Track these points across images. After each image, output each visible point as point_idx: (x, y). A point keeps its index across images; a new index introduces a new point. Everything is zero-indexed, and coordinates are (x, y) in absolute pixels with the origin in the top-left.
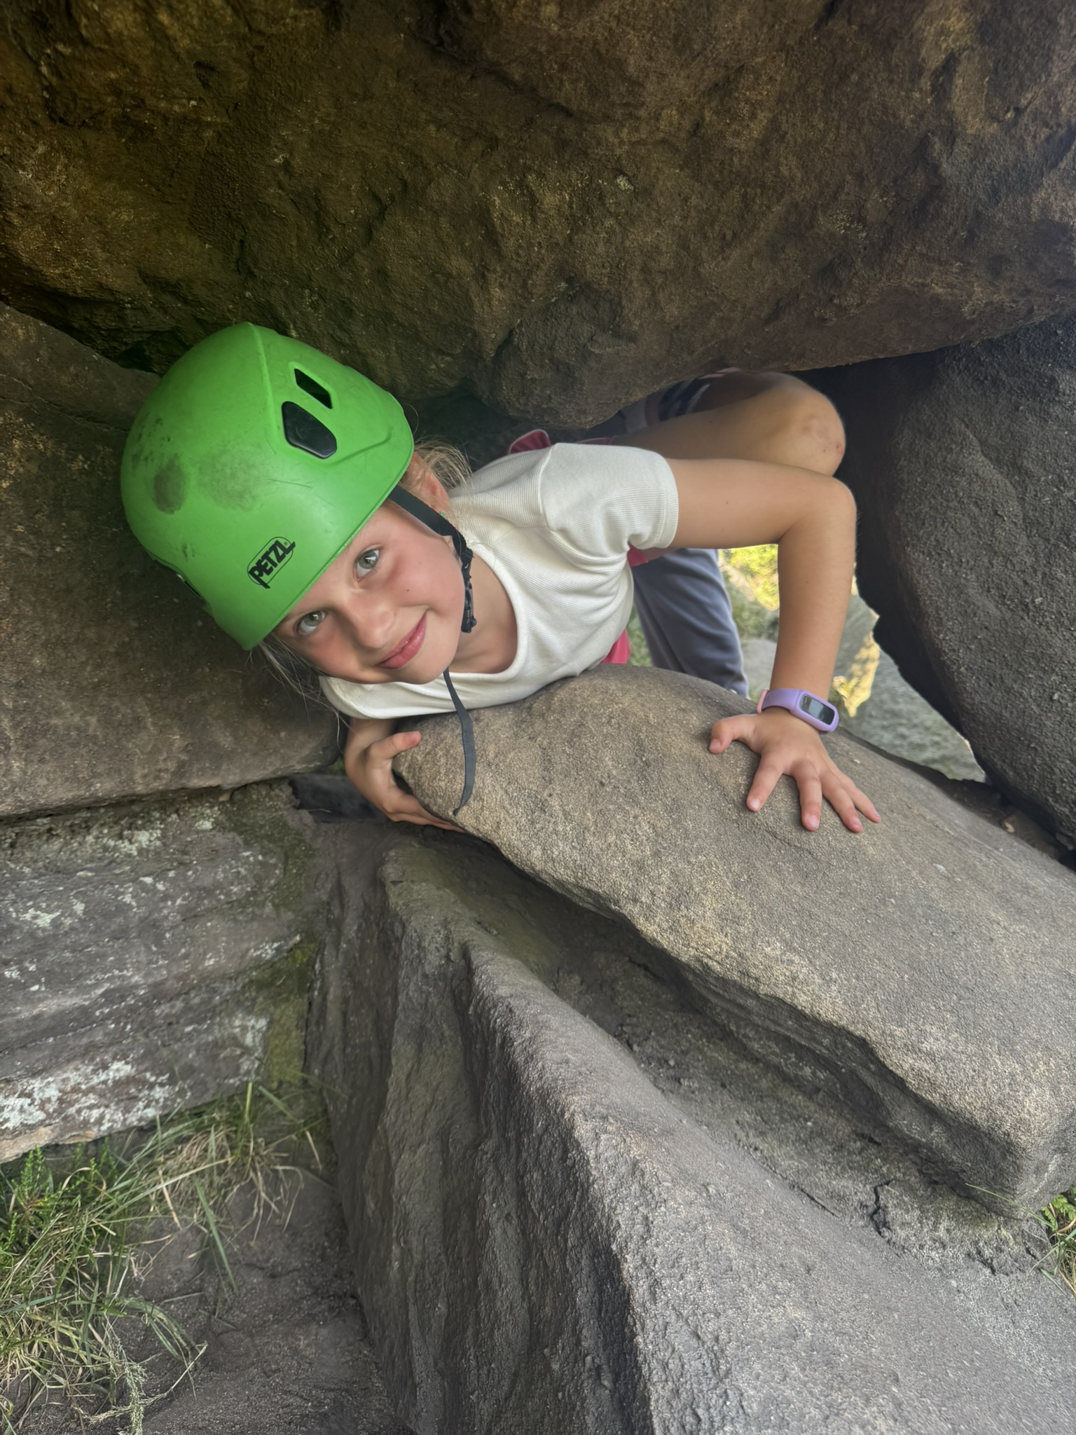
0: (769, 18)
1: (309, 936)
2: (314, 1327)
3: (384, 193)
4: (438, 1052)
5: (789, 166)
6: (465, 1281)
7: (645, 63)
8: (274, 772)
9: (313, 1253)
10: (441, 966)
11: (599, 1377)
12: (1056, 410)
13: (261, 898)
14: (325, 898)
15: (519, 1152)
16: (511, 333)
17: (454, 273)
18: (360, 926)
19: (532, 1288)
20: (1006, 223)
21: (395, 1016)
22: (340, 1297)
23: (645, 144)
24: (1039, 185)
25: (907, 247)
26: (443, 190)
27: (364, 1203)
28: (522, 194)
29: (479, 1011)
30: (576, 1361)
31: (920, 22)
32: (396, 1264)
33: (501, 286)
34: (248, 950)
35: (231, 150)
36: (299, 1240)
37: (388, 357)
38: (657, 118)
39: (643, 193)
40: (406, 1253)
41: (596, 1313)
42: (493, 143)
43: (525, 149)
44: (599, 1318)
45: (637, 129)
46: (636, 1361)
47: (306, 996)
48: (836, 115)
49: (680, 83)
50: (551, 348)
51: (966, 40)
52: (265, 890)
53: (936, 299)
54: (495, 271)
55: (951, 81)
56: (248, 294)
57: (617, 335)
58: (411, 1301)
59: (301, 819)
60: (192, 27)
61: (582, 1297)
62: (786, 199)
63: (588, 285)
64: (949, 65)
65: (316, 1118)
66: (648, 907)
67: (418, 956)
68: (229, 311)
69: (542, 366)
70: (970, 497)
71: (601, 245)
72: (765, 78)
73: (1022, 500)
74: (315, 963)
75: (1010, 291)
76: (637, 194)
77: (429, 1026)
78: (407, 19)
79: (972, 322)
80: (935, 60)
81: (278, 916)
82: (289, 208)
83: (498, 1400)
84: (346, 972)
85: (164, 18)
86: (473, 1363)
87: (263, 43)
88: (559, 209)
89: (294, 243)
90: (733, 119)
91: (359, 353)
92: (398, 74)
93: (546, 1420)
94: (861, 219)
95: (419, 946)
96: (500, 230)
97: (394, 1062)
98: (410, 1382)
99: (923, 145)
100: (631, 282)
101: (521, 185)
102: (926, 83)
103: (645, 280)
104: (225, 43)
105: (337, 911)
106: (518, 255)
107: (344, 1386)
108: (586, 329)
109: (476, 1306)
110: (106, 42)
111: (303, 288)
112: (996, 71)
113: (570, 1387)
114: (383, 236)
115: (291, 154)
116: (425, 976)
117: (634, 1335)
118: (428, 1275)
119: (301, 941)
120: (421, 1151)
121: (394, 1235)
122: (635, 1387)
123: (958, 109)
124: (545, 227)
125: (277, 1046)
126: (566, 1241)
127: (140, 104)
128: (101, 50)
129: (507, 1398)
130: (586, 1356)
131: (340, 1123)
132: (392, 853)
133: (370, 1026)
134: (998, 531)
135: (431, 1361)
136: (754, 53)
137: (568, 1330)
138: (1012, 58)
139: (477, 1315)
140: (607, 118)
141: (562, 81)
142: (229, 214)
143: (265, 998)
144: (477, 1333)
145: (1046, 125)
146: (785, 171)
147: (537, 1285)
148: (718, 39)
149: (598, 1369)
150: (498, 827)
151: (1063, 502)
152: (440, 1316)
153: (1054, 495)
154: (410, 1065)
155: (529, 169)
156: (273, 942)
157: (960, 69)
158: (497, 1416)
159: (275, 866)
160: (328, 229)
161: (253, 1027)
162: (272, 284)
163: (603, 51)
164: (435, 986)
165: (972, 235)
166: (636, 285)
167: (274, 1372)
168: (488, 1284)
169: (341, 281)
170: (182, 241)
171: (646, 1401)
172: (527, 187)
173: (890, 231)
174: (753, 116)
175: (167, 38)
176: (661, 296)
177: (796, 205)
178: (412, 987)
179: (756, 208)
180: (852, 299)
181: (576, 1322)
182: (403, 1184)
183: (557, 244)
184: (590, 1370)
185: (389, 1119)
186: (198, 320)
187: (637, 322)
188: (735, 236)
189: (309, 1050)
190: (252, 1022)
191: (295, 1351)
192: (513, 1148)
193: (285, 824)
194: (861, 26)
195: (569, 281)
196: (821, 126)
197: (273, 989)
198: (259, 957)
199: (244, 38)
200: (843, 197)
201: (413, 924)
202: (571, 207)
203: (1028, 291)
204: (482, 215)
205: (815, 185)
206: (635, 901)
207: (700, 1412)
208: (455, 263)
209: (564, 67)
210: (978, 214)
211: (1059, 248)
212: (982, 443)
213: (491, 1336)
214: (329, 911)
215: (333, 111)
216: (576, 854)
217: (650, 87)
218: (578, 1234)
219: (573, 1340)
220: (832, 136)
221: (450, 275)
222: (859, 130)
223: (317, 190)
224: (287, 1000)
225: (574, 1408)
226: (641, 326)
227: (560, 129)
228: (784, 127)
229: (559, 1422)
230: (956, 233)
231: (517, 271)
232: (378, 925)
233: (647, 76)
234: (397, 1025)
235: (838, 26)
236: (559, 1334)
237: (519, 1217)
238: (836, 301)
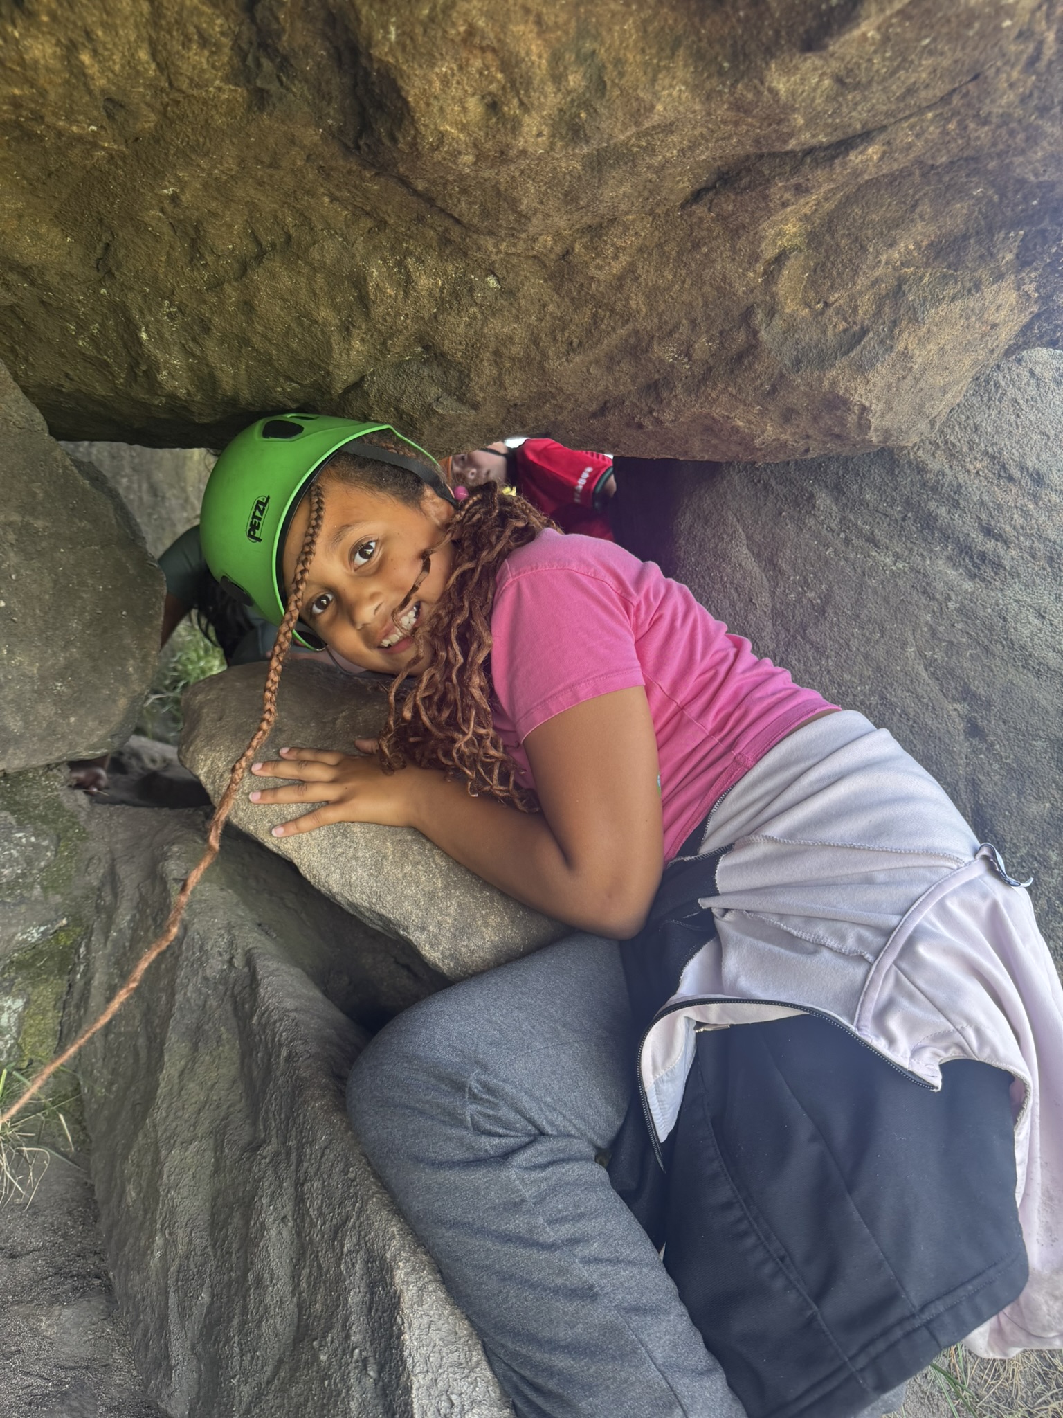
0: (646, 193)
1: (76, 920)
2: (57, 1307)
3: (267, 240)
4: (215, 1053)
5: (637, 302)
6: (233, 1274)
7: (536, 204)
8: (60, 758)
9: (55, 1232)
10: (222, 971)
11: (365, 1368)
12: (810, 522)
13: (30, 880)
14: (96, 883)
15: (300, 1161)
16: (362, 378)
17: (320, 321)
18: (134, 916)
19: (304, 1285)
20: (802, 388)
21: (169, 1014)
22: (84, 1277)
23: (519, 255)
24: (832, 366)
25: (721, 386)
26: (327, 251)
27: (123, 1193)
28: (400, 272)
29: (263, 1021)
30: (344, 1353)
31: (765, 225)
32: (158, 1254)
33: (363, 340)
34: (16, 934)
35: (121, 172)
36: (41, 1219)
37: (236, 374)
38: (534, 240)
39: (509, 293)
40: (169, 1245)
41: (365, 1310)
42: (382, 224)
43: (410, 237)
44: (368, 1315)
45: (515, 245)
46: (402, 1355)
47: (66, 977)
48: (683, 272)
49: (561, 222)
50: (399, 400)
51: (797, 241)
52: (34, 872)
53: (736, 430)
54: (359, 328)
55: (780, 271)
56: (103, 291)
57: (461, 399)
58: (172, 1289)
59: (76, 800)
60: (113, 71)
61: (354, 1298)
62: (630, 326)
63: (443, 355)
64: (780, 259)
65: (65, 1097)
66: (435, 936)
67: (200, 958)
68: (79, 301)
69: (386, 412)
70: (732, 583)
71: (462, 326)
72: (632, 232)
73: (773, 593)
74: (80, 946)
75: (795, 433)
76: (502, 292)
77: (206, 1027)
78: (330, 122)
79: (760, 450)
80: (770, 252)
81: (46, 898)
82: (166, 229)
83: (259, 1384)
84: (113, 959)
85: (86, 58)
86: (236, 1350)
87: (181, 99)
88: (430, 291)
89: (163, 259)
90: (598, 255)
91: (207, 365)
92: (308, 157)
93: (309, 1404)
94: (688, 355)
95: (201, 948)
96: (372, 297)
97: (166, 1058)
98: (164, 1364)
99: (748, 313)
100: (482, 361)
101: (400, 264)
102: (760, 268)
103: (495, 361)
104: (141, 90)
105: (108, 899)
106: (385, 320)
107: (84, 1364)
108: (434, 391)
109: (245, 1300)
110: (19, 65)
111: (163, 298)
112: (815, 271)
113: (337, 1376)
114: (257, 276)
115: (182, 190)
116: (206, 979)
117: (401, 1333)
118: (192, 1266)
119: (67, 925)
120: (193, 1148)
121: (158, 1226)
122: (399, 1377)
123: (781, 293)
124: (415, 303)
125: (31, 1026)
126: (342, 1247)
127: (40, 119)
128: (12, 70)
129: (269, 1382)
130: (354, 1349)
131: (95, 1106)
132: (175, 849)
133: (138, 1017)
134: (751, 616)
135: (188, 1344)
136: (627, 213)
137: (338, 1325)
138: (829, 265)
139: (245, 1308)
140: (491, 233)
141: (459, 200)
142: (101, 221)
143: (24, 979)
144: (243, 1323)
145: (845, 320)
146: (633, 304)
147: (309, 1283)
148: (601, 202)
149: (365, 1361)
150: (300, 847)
151: (805, 601)
152: (202, 1305)
153: (799, 593)
154: (183, 1063)
155: (411, 254)
156: (41, 925)
157: (788, 264)
158: (257, 1398)
159: (47, 848)
160: (202, 256)
161: (9, 1008)
162: (131, 289)
163: (502, 188)
164: (215, 989)
165: (774, 390)
166: (486, 363)
167: (14, 1353)
168: (258, 1280)
169: (205, 302)
170: (43, 230)
171: (408, 1390)
172: (406, 268)
173: (710, 369)
174: (616, 257)
175: (85, 75)
176: (507, 379)
177: (637, 332)
178: (190, 987)
179: (603, 327)
180: (668, 416)
181: (347, 1319)
182: (172, 1178)
183: (423, 318)
184: (357, 1361)
185: (159, 1114)
186: (43, 302)
187: (481, 395)
188: (580, 344)
189: (65, 1031)
190: (9, 1002)
191: (35, 1332)
192: (293, 1157)
193: (60, 805)
194: (718, 215)
195: (427, 348)
196: (670, 277)
197: (32, 970)
198: (25, 941)
199: (162, 90)
200: (677, 335)
201: (196, 926)
202: (442, 292)
203: (808, 437)
204: (359, 281)
205: (656, 320)
206: (423, 929)
207: (453, 1397)
208: (323, 314)
209: (464, 191)
210: (782, 376)
211: (839, 413)
212: (749, 538)
213: (259, 1326)
214: (100, 897)
215: (235, 168)
216: (372, 882)
217: (535, 221)
218: (355, 1241)
219: (343, 1334)
220: (677, 287)
221: (316, 322)
222: (700, 289)
223: (199, 222)
224: (47, 980)
225: (339, 1394)
226: (484, 399)
227: (447, 230)
228: (640, 271)
229: (323, 1405)
230: (762, 385)
231: (380, 331)
232: (155, 920)
233: (535, 214)
234: (172, 1023)
235: (700, 210)
236: (329, 1328)
237: (295, 1220)
238: (655, 414)
